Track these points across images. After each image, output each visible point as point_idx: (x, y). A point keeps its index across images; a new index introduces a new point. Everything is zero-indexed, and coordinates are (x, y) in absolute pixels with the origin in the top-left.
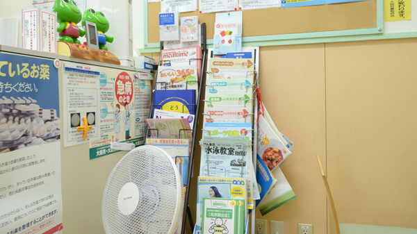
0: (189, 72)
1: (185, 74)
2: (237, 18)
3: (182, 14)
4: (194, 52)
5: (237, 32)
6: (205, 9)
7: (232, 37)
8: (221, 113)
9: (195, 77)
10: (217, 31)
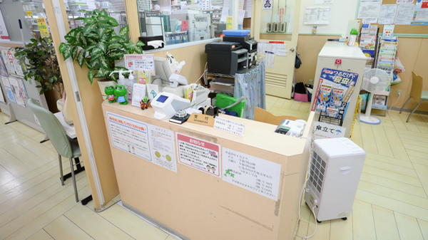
0: (372, 44)
1: (370, 45)
2: (392, 28)
3: (372, 24)
4: (374, 38)
5: (392, 32)
6: (380, 22)
7: (390, 34)
8: (384, 58)
9: (374, 46)
10: (384, 32)
